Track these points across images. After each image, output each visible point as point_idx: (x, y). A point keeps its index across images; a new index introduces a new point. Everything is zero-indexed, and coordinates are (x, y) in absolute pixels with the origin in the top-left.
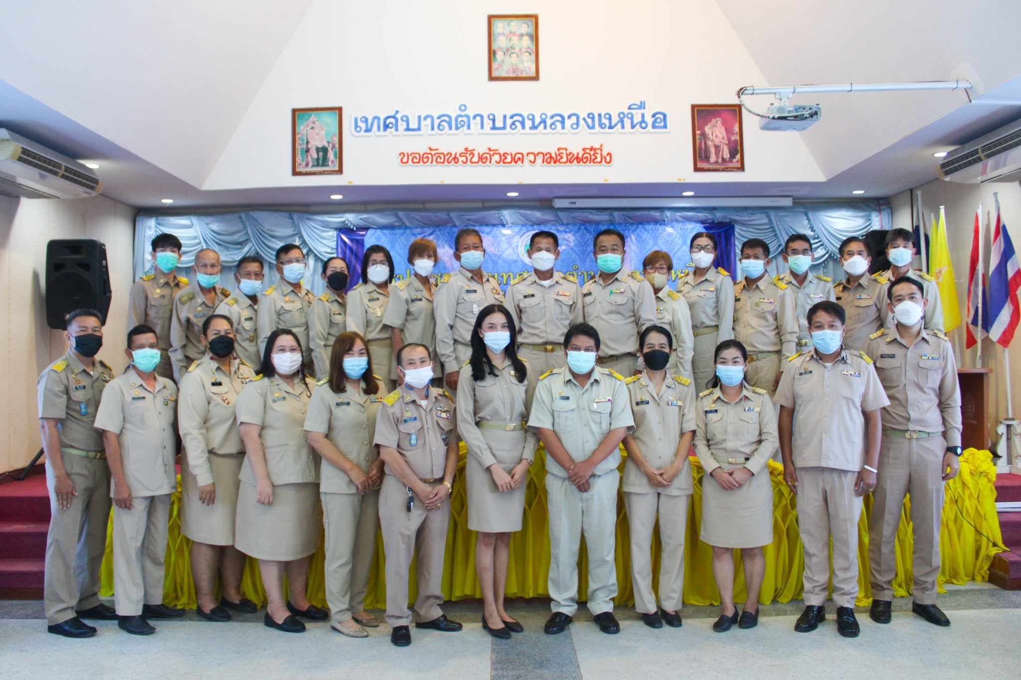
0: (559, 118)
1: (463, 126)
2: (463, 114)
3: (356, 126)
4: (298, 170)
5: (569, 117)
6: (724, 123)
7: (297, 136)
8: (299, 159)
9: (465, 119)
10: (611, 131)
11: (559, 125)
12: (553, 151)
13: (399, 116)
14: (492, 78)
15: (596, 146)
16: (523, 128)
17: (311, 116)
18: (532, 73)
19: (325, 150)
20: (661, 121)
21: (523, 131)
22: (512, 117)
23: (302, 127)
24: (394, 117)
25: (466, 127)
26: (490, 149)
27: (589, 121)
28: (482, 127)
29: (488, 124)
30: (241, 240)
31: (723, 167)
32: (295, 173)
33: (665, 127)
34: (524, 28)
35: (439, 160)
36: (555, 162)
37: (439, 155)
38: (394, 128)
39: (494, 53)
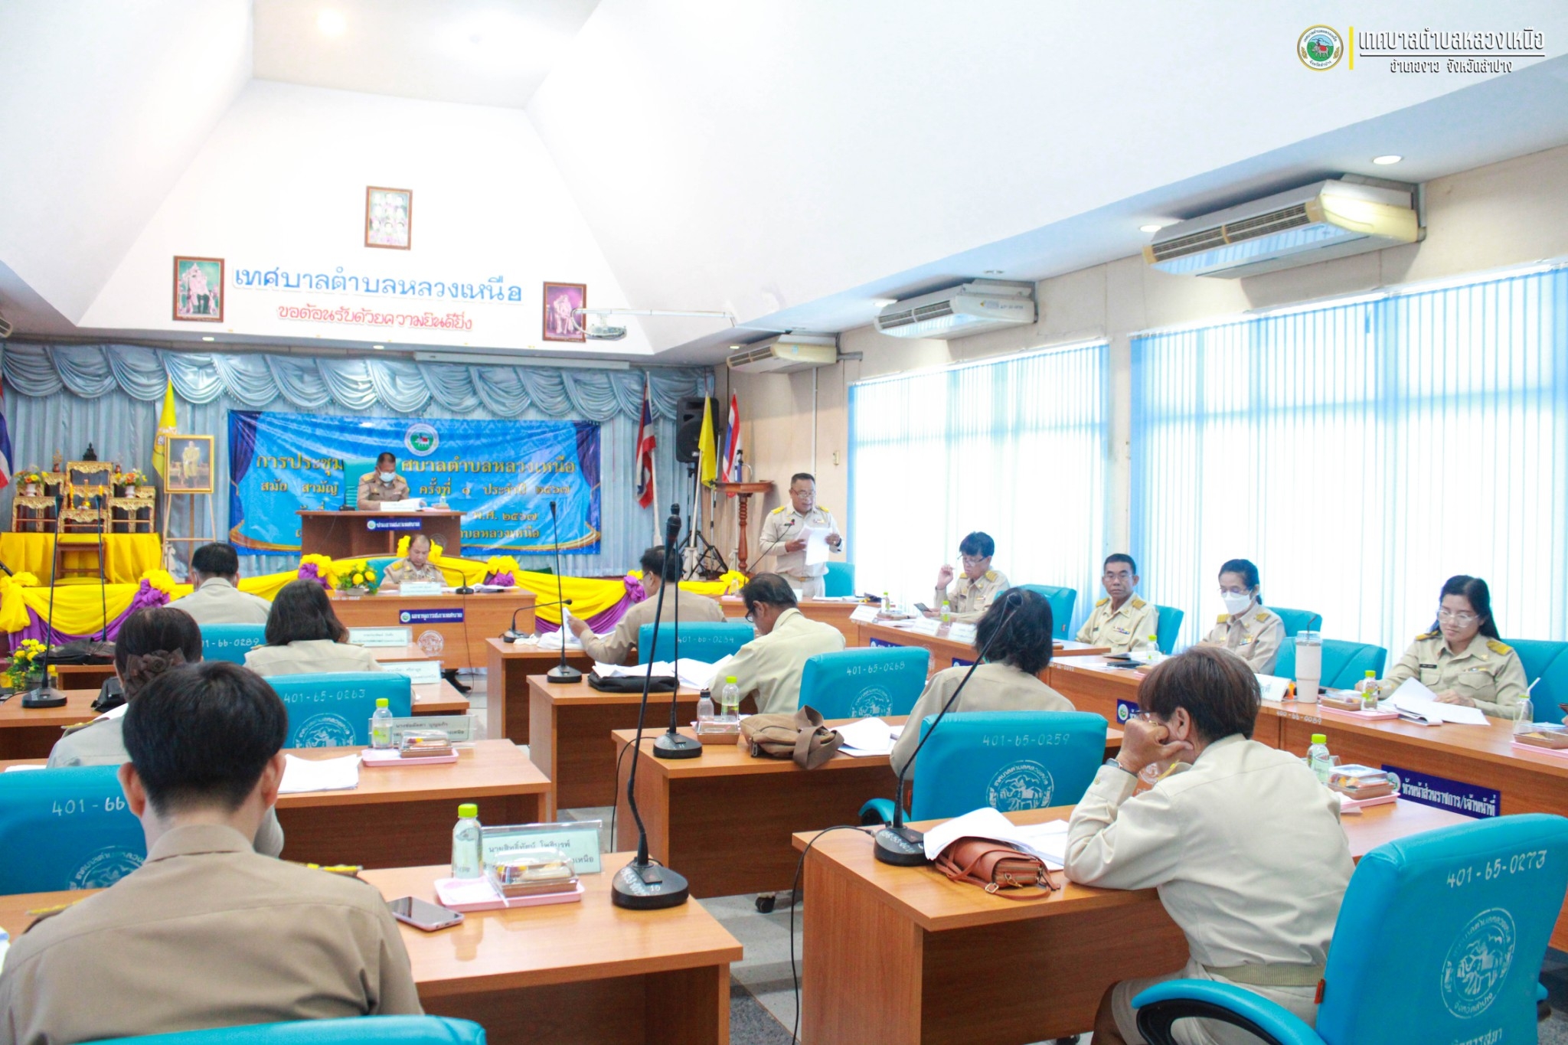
0: (427, 286)
1: (338, 286)
2: (339, 275)
3: (238, 278)
4: (179, 315)
5: (436, 285)
6: (571, 299)
7: (179, 283)
8: (180, 305)
9: (342, 280)
10: (472, 300)
11: (426, 292)
12: (421, 315)
13: (279, 272)
14: (367, 245)
15: (459, 313)
16: (394, 292)
17: (193, 264)
18: (405, 244)
19: (206, 298)
20: (516, 294)
21: (394, 295)
22: (384, 282)
23: (184, 275)
24: (275, 273)
25: (342, 287)
26: (363, 310)
27: (454, 290)
28: (357, 288)
29: (362, 286)
30: (101, 372)
31: (567, 338)
32: (176, 318)
33: (519, 299)
34: (399, 201)
35: (316, 316)
36: (422, 325)
37: (316, 312)
38: (274, 283)
39: (371, 222)
